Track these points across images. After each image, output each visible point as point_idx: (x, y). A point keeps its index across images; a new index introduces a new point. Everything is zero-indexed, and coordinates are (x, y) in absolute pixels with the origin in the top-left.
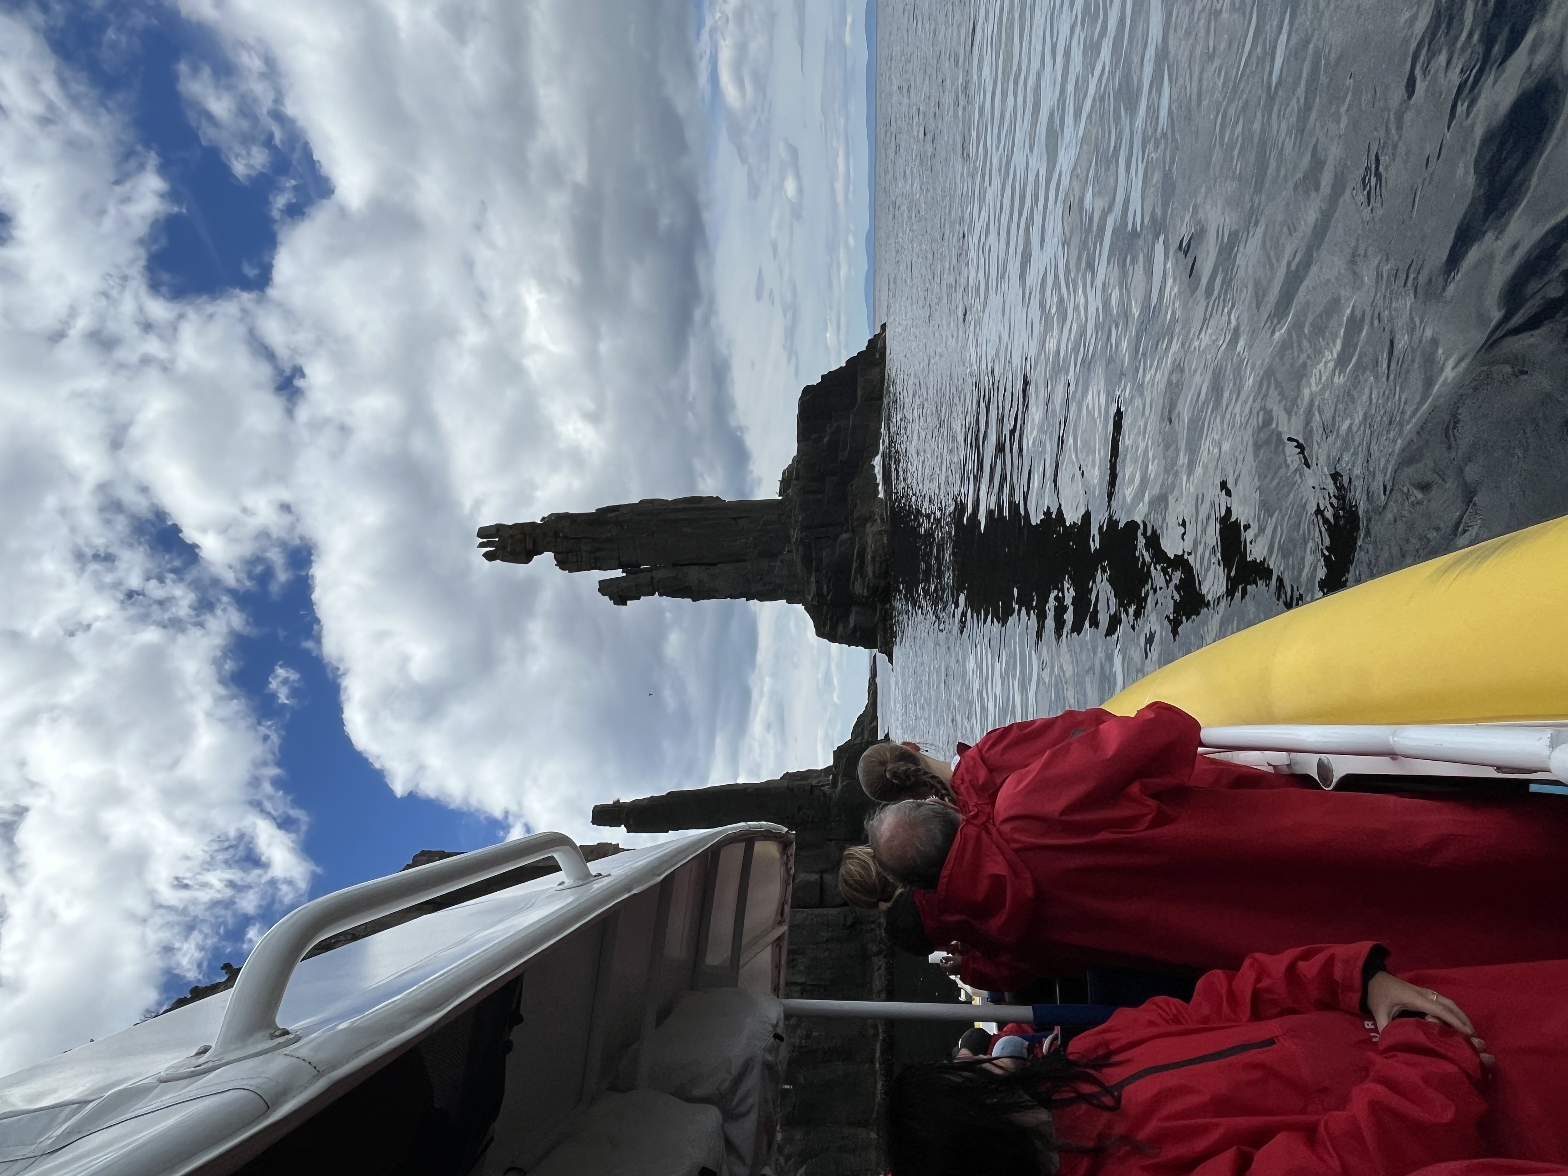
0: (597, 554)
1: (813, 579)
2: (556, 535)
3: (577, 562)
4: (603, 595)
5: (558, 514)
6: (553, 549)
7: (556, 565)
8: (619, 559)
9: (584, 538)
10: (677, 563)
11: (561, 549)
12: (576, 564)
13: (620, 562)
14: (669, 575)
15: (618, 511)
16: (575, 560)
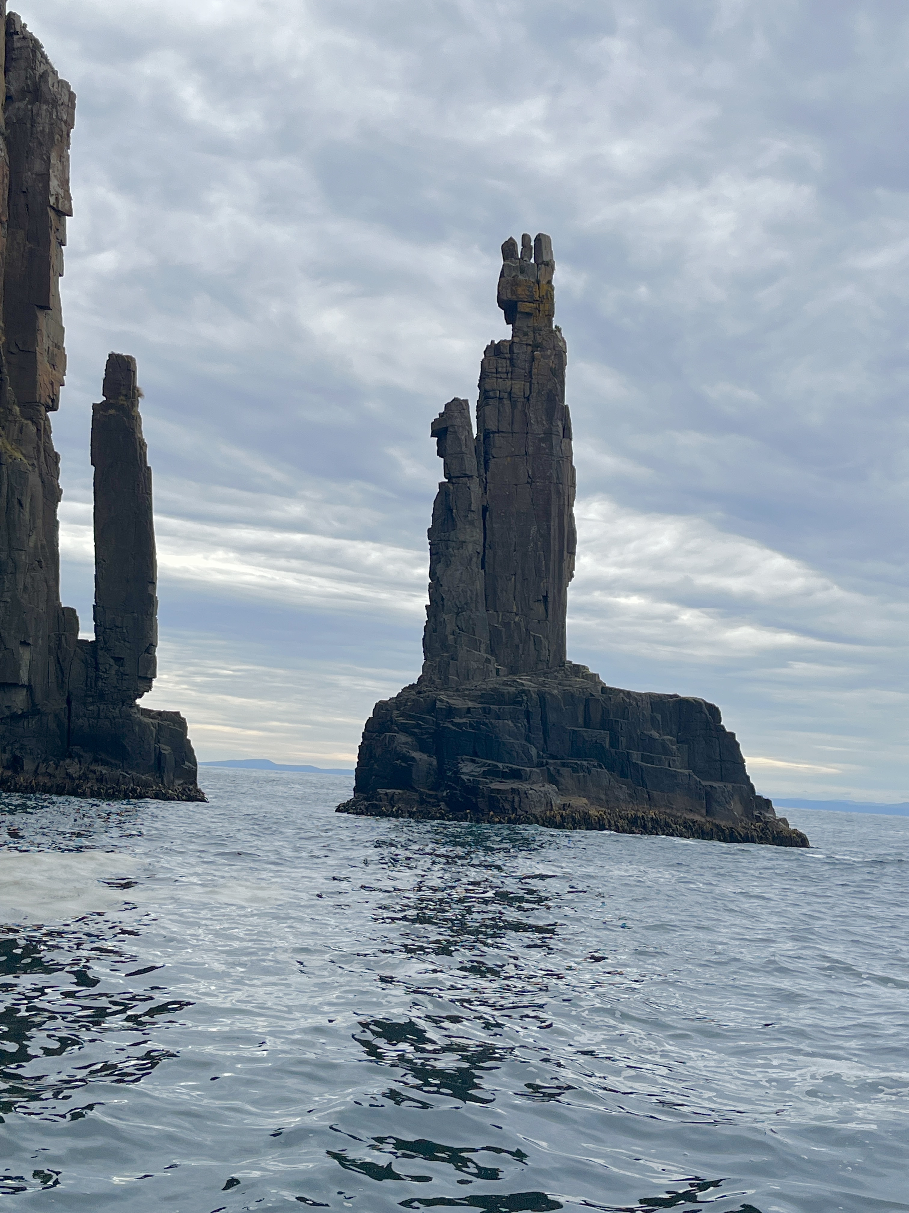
0: (506, 402)
1: (470, 704)
2: (536, 346)
3: (497, 373)
4: (447, 405)
5: (565, 352)
6: (516, 340)
7: (492, 342)
8: (498, 432)
9: (531, 386)
10: (488, 513)
11: (515, 351)
12: (494, 370)
13: (494, 432)
14: (473, 501)
15: (564, 437)
16: (500, 369)
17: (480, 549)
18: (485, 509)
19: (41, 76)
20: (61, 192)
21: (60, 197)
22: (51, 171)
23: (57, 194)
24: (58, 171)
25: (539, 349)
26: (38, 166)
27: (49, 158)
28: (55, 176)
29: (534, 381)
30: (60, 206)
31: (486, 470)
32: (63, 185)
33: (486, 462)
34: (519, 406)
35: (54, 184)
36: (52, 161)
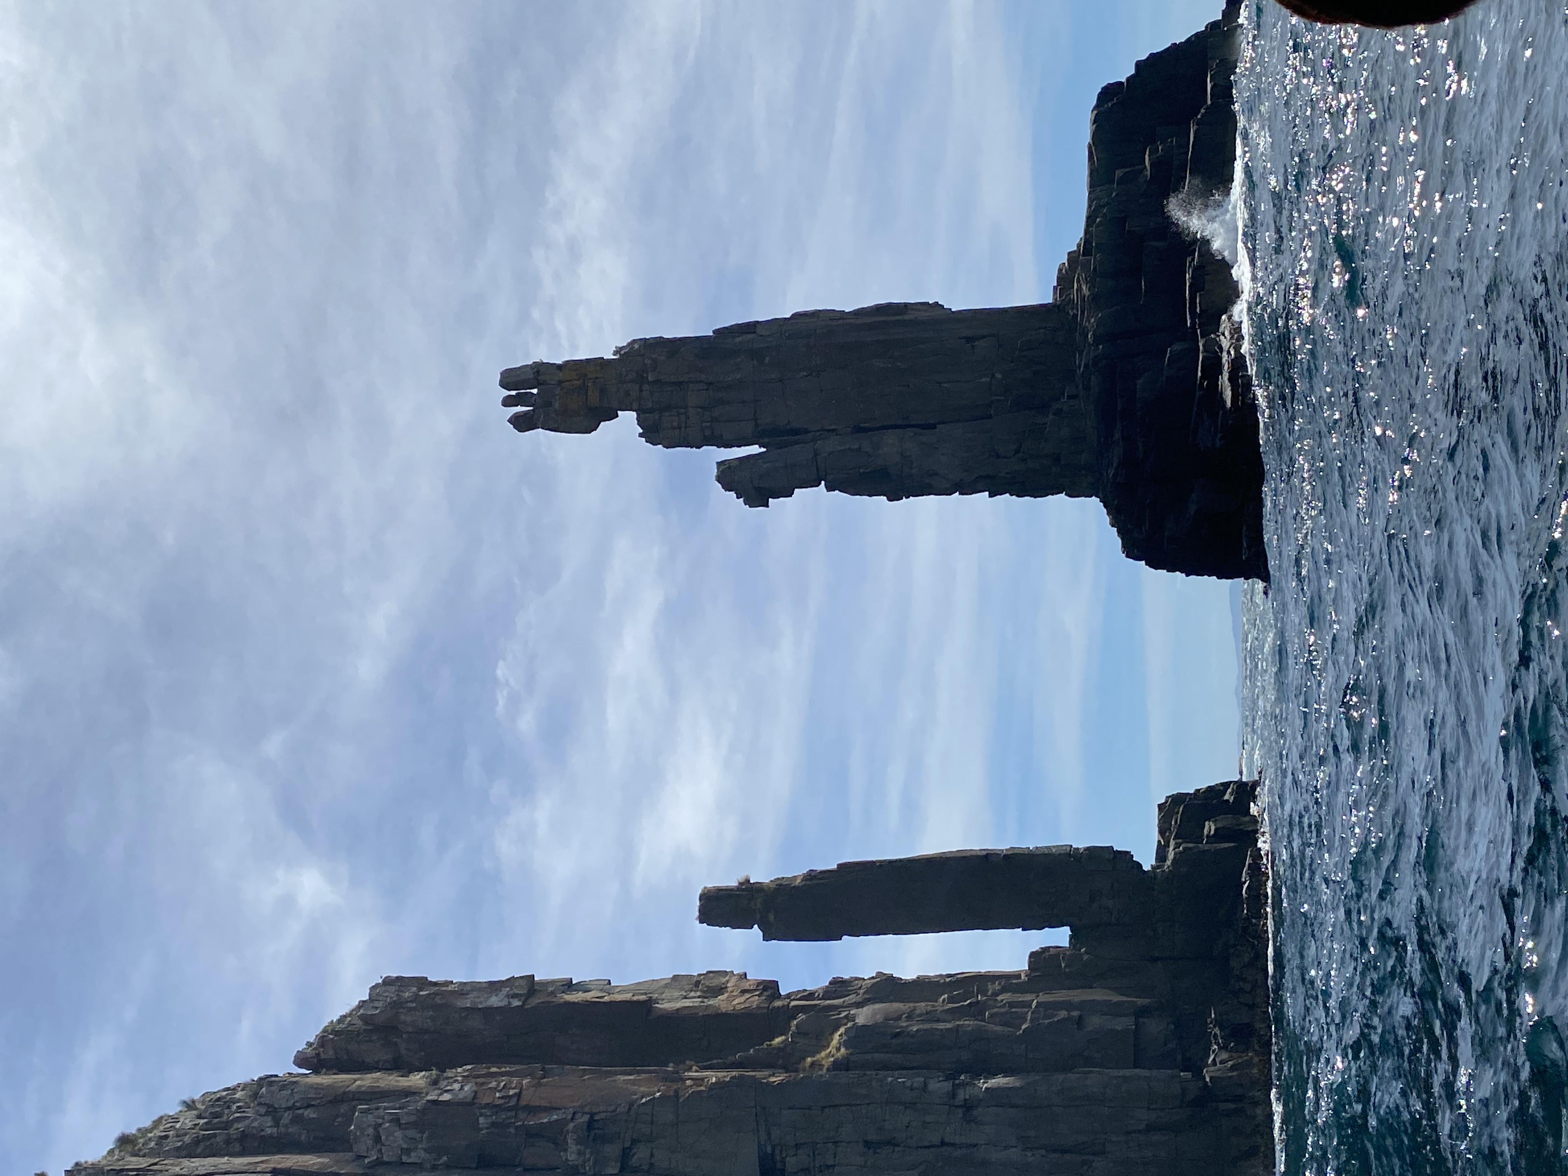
0: (716, 412)
1: (1118, 436)
2: (641, 379)
3: (680, 427)
4: (726, 488)
5: (645, 341)
6: (635, 406)
7: (641, 435)
8: (755, 420)
9: (692, 382)
10: (862, 425)
11: (650, 405)
12: (677, 431)
13: (757, 425)
14: (847, 447)
15: (755, 333)
16: (675, 424)
17: (910, 432)
18: (859, 430)
19: (366, 1023)
20: (505, 991)
21: (511, 992)
22: (480, 1006)
23: (508, 996)
24: (479, 997)
26: (475, 1023)
27: (465, 1009)
28: (486, 1000)
30: (523, 992)
31: (807, 432)
32: (497, 990)
33: (796, 432)
35: (495, 1001)
36: (468, 1005)
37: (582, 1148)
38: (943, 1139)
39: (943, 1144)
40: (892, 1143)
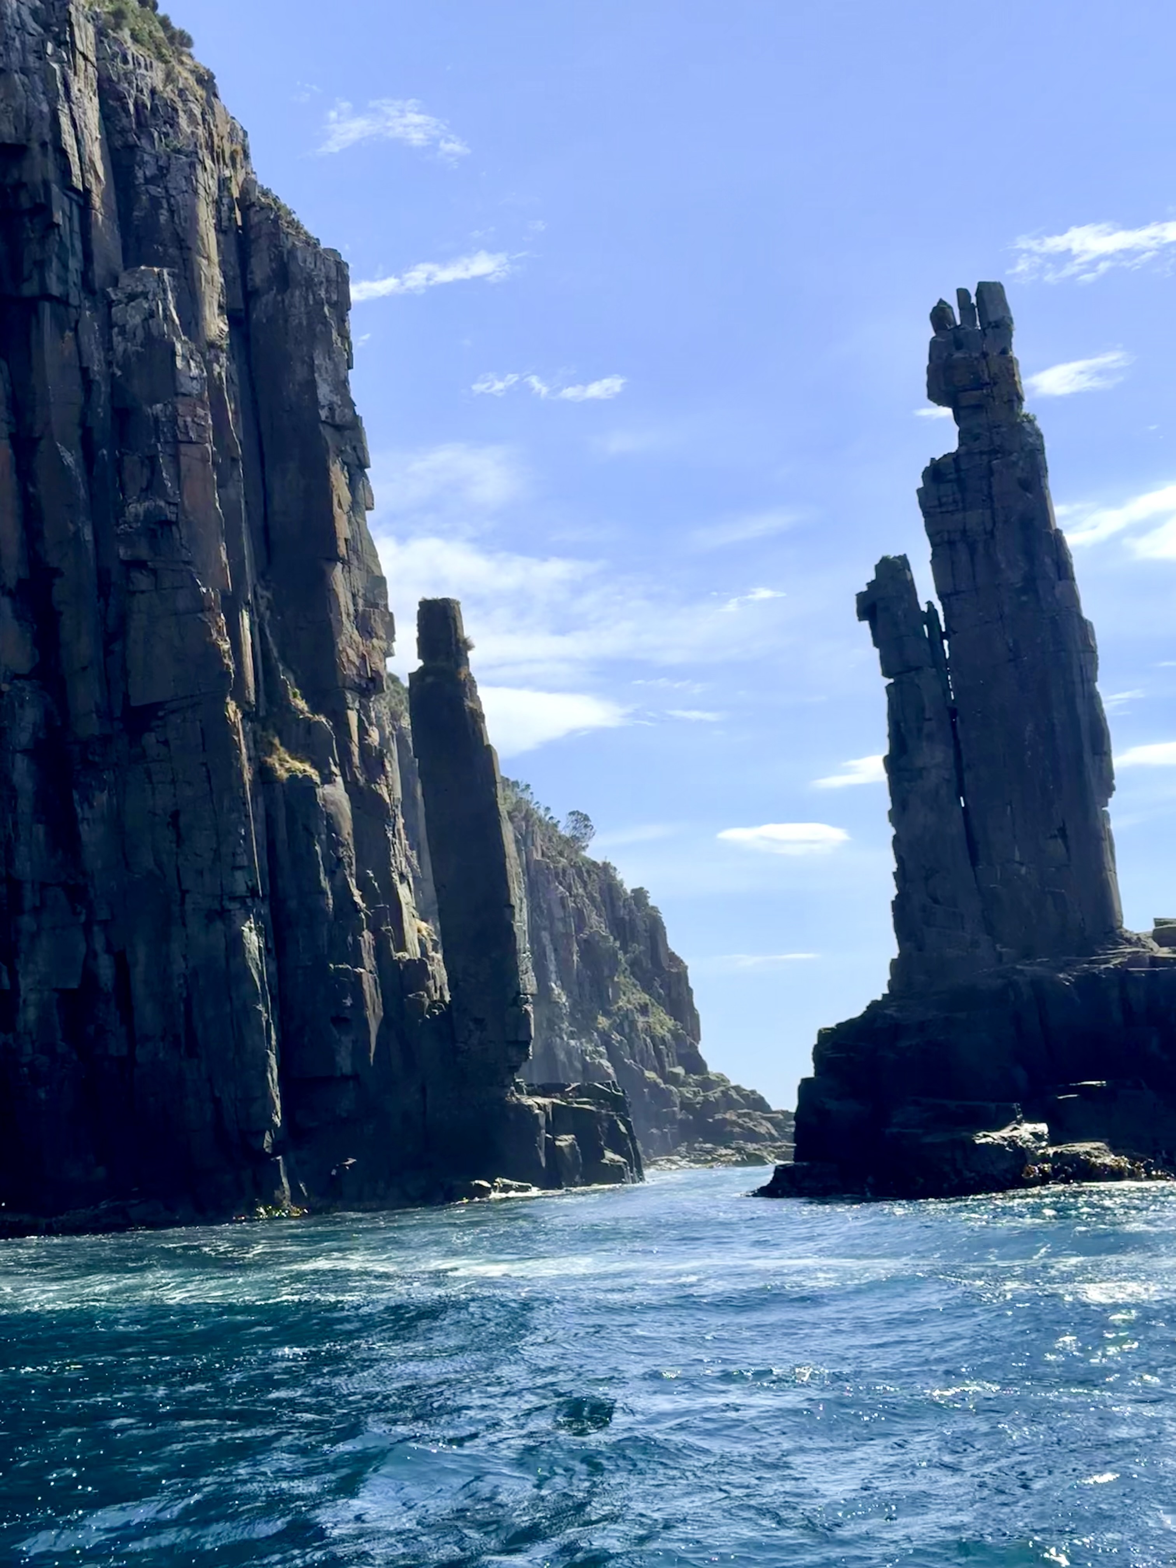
0: (961, 547)
1: (931, 1015)
2: (995, 452)
3: (941, 505)
4: (878, 568)
5: (1041, 450)
6: (965, 449)
7: (933, 459)
9: (993, 513)
10: (958, 720)
11: (963, 467)
12: (936, 503)
16: (944, 500)
18: (952, 713)
19: (289, 252)
20: (336, 399)
21: (335, 406)
23: (332, 404)
24: (327, 372)
25: (999, 455)
26: (300, 373)
27: (312, 359)
28: (325, 380)
29: (997, 505)
30: (337, 418)
32: (339, 391)
34: (980, 547)
35: (324, 392)
36: (316, 362)
37: (141, 518)
38: (187, 891)
39: (184, 893)
40: (179, 840)
